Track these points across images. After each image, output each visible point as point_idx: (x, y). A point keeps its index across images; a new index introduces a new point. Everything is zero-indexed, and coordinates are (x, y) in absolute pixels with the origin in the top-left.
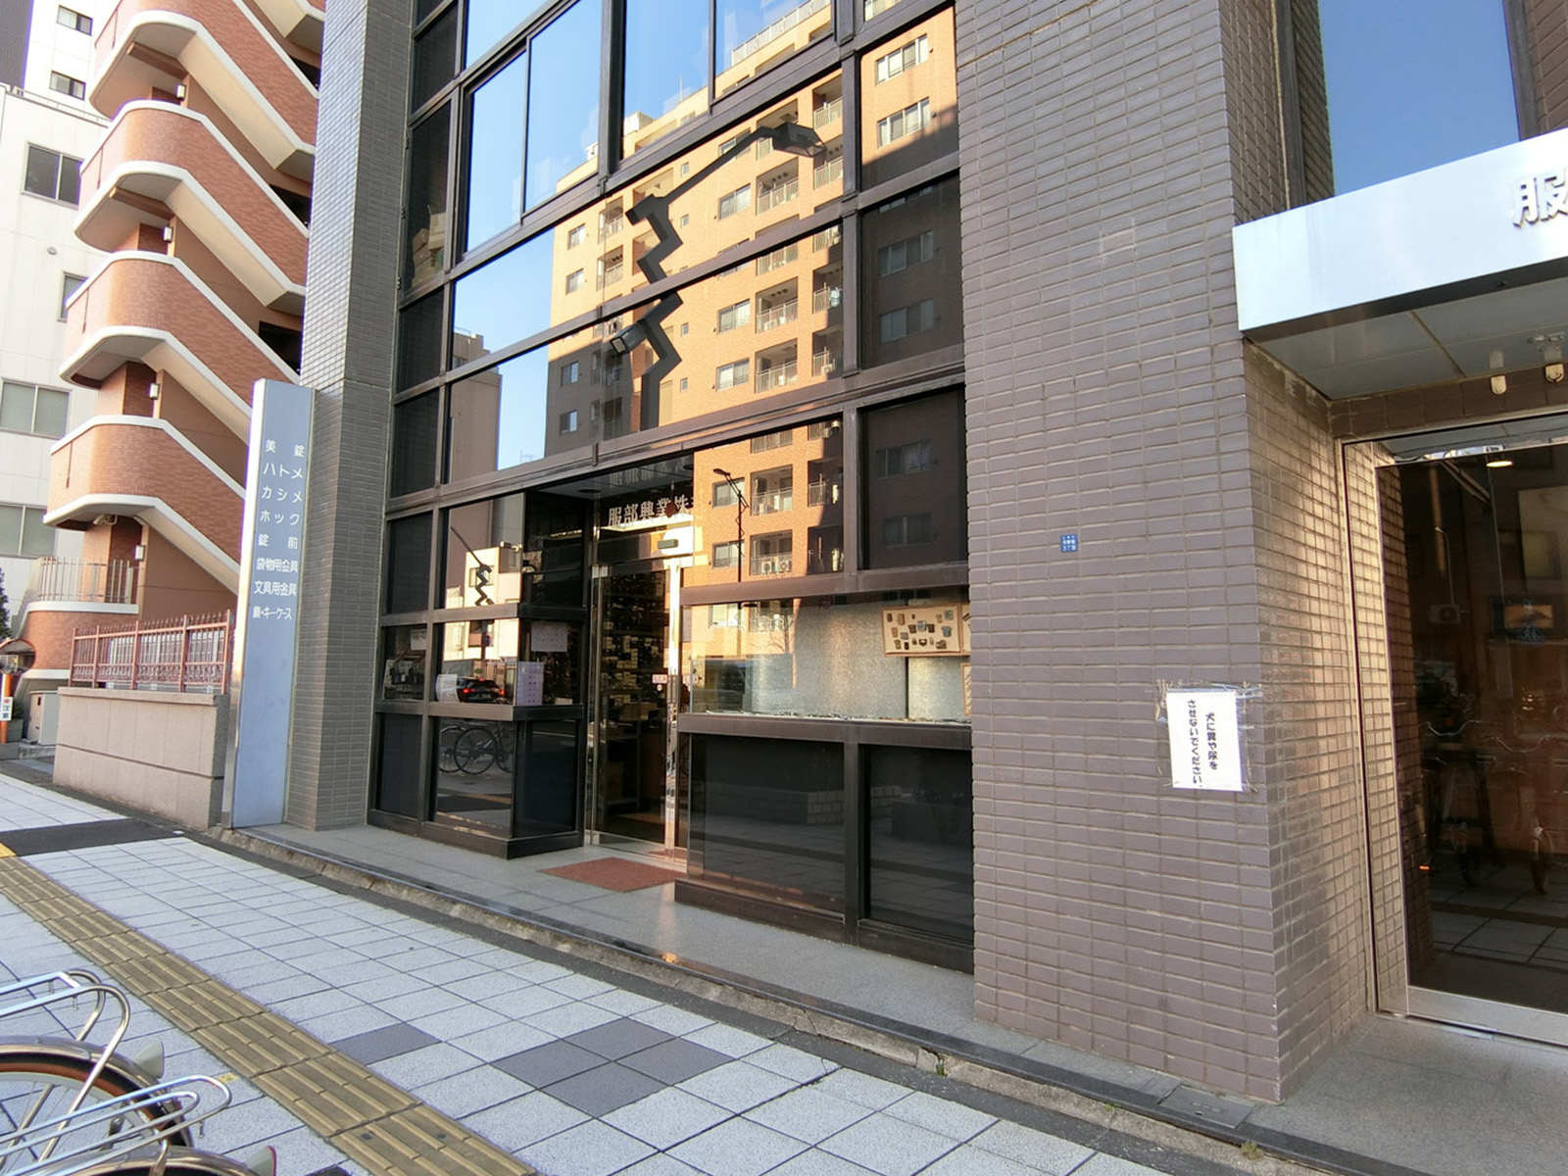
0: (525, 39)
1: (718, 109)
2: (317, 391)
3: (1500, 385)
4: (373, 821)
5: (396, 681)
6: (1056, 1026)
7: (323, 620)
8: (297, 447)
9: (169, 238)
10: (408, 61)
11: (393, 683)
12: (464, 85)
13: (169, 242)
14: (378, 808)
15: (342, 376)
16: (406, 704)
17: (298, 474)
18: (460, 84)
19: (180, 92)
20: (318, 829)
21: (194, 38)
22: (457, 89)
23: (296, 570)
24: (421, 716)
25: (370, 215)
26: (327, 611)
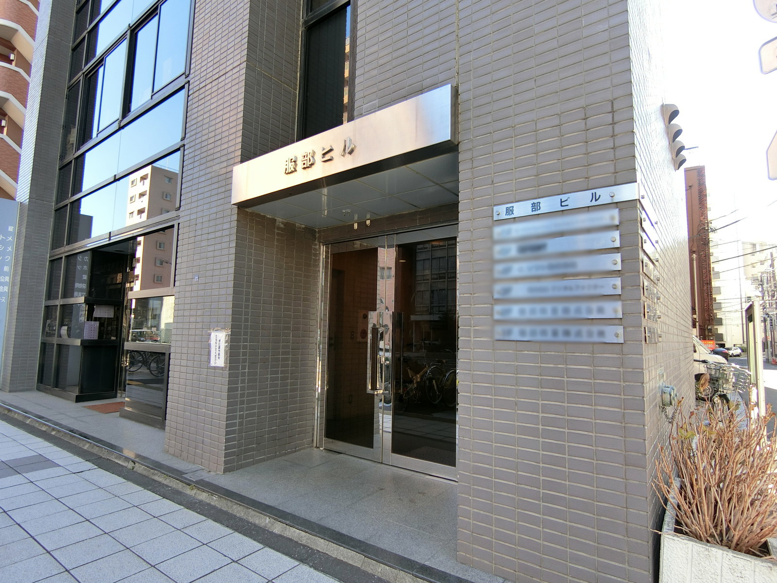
0: (103, 58)
1: (154, 97)
2: (21, 203)
3: (368, 222)
4: (38, 389)
5: (51, 329)
6: (180, 452)
7: (16, 303)
8: (10, 227)
9: (5, 125)
10: (69, 60)
11: (49, 330)
12: (85, 74)
13: (4, 127)
14: (41, 383)
15: (28, 197)
16: (49, 339)
17: (10, 239)
18: (84, 73)
19: (12, 57)
20: (10, 391)
21: (18, 33)
22: (82, 75)
23: (8, 281)
24: (54, 344)
25: (46, 127)
26: (17, 299)
